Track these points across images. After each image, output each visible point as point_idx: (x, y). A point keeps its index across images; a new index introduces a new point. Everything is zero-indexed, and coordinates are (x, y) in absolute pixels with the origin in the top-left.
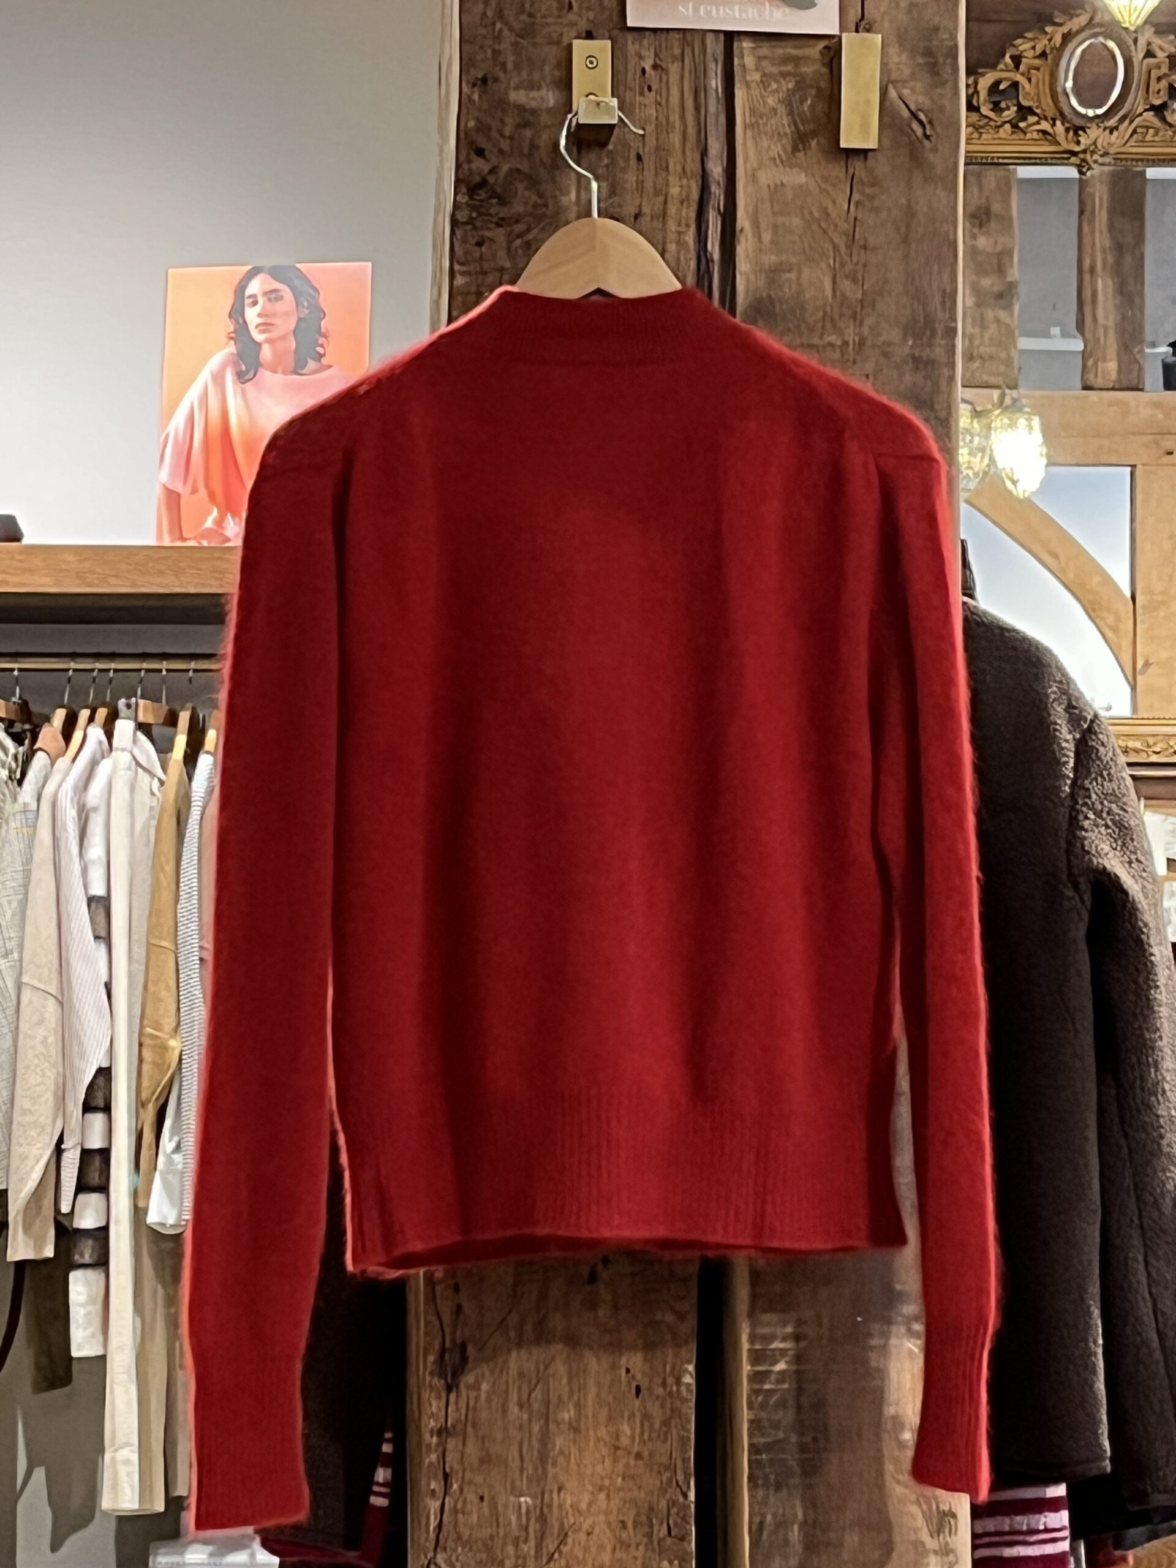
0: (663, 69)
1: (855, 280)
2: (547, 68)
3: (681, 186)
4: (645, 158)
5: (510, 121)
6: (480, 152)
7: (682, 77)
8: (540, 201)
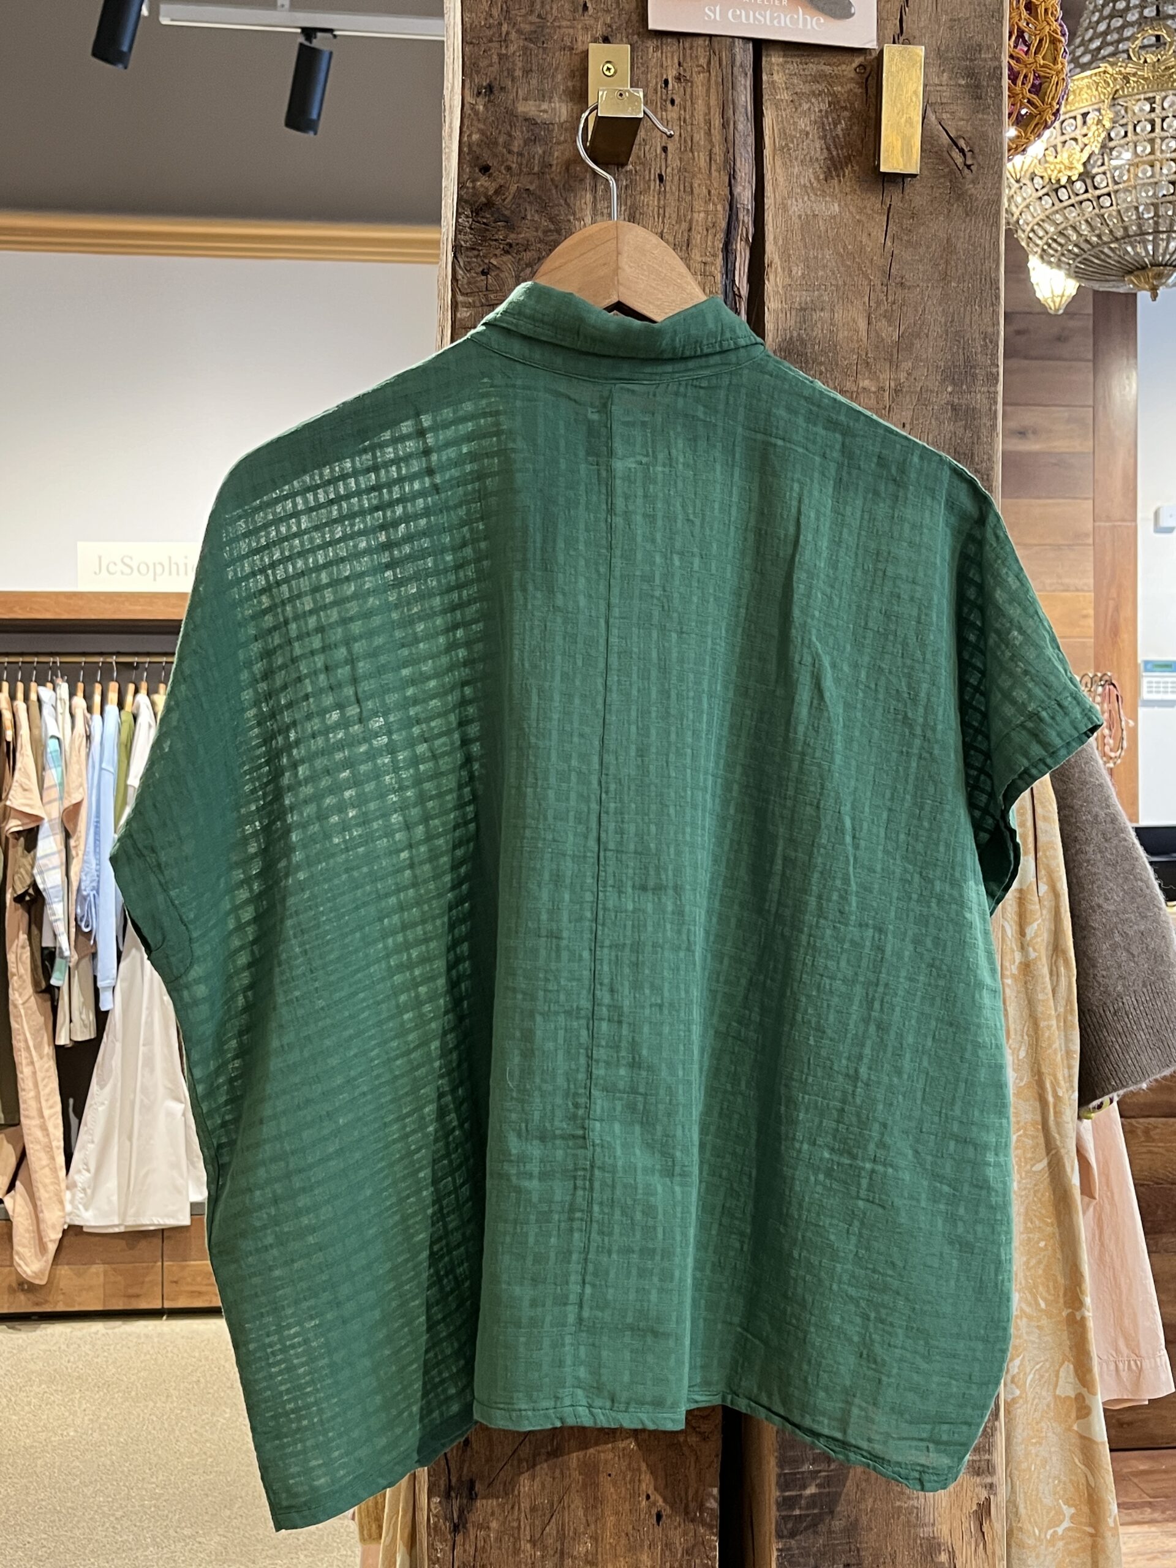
0: (686, 81)
1: (889, 321)
2: (560, 77)
3: (707, 212)
4: (667, 179)
5: (519, 136)
6: (485, 169)
7: (708, 90)
8: (552, 227)
